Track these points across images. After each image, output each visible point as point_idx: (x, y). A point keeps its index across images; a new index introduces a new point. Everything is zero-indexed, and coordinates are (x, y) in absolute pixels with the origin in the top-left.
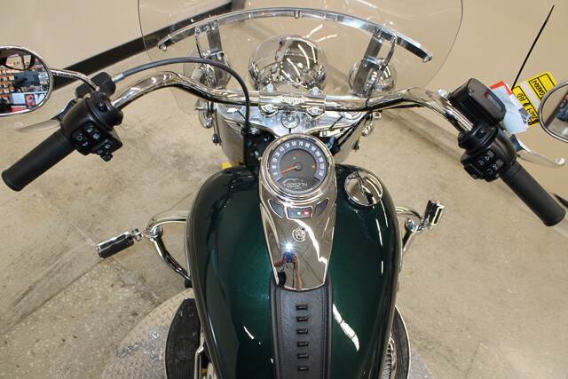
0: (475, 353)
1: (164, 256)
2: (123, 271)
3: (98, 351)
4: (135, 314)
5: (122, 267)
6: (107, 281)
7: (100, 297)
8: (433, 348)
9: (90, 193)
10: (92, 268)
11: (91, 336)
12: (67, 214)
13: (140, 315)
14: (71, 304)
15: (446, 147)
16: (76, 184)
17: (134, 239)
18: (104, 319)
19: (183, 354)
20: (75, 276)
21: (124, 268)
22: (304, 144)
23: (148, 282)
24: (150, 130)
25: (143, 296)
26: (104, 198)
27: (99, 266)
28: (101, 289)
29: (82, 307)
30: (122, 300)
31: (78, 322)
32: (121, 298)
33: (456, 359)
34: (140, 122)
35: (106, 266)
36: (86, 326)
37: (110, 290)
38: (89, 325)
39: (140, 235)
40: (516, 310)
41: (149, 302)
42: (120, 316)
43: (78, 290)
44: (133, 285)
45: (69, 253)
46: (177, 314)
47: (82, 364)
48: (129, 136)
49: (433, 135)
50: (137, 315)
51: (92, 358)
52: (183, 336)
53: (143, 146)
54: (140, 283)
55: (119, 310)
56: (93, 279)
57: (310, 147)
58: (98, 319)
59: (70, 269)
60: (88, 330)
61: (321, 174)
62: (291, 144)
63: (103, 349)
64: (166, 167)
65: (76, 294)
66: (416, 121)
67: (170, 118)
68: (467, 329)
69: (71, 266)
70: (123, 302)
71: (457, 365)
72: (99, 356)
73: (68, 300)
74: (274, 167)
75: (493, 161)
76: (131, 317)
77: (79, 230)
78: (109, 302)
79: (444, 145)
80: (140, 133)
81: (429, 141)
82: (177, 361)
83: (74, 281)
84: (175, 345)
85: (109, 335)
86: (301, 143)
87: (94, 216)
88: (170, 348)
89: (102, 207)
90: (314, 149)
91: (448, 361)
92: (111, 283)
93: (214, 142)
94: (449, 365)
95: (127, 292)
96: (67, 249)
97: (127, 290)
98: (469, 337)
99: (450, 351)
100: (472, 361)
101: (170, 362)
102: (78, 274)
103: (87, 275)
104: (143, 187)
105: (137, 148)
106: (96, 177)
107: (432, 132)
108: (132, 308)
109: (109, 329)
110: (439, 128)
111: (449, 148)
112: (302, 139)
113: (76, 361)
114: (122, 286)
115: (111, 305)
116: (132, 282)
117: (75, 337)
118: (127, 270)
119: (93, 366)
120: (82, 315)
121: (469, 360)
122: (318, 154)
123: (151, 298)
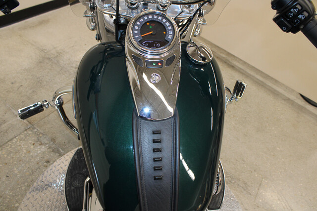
0: (260, 185)
1: (65, 120)
2: (41, 135)
3: (23, 185)
4: (48, 162)
5: (40, 133)
6: (30, 141)
7: (25, 151)
8: (235, 182)
9: (21, 88)
10: (21, 134)
11: (18, 176)
12: (6, 101)
13: (51, 162)
14: (6, 156)
15: (239, 68)
16: (12, 83)
17: (44, 107)
18: (27, 165)
19: (76, 183)
20: (9, 139)
21: (42, 134)
22: (158, 17)
23: (57, 142)
24: (61, 53)
25: (53, 151)
26: (30, 92)
27: (25, 132)
28: (27, 146)
29: (13, 158)
30: (40, 153)
31: (10, 167)
32: (40, 151)
33: (249, 188)
34: (55, 48)
35: (30, 132)
36: (15, 169)
37: (32, 147)
38: (17, 168)
39: (48, 104)
40: (283, 159)
41: (57, 154)
42: (38, 163)
43: (10, 147)
44: (47, 144)
45: (6, 124)
46: (74, 158)
47: (11, 193)
48: (47, 56)
49: (231, 61)
50: (49, 162)
51: (18, 189)
52: (77, 172)
53: (56, 62)
54: (51, 143)
55: (38, 159)
56: (20, 140)
57: (162, 19)
58: (24, 165)
59: (6, 134)
60: (17, 172)
61: (170, 37)
62: (148, 17)
63: (26, 184)
64: (70, 74)
65: (9, 149)
66: (221, 53)
67: (73, 46)
68: (255, 171)
69: (6, 132)
70: (40, 155)
71: (249, 192)
72: (23, 188)
73: (3, 153)
74: (136, 32)
75: (300, 12)
76: (45, 164)
77: (13, 110)
78: (31, 154)
79: (237, 66)
80: (54, 55)
81: (228, 64)
82: (72, 188)
83: (8, 141)
84: (72, 177)
85: (31, 175)
86: (156, 17)
87: (23, 102)
88: (68, 179)
89: (28, 97)
90: (164, 20)
91: (245, 190)
92: (33, 142)
93: (97, 39)
94: (245, 192)
95: (43, 149)
96: (5, 122)
97: (43, 147)
98: (256, 175)
99: (246, 184)
100: (259, 189)
101: (68, 189)
102: (11, 137)
103: (17, 138)
104: (55, 85)
105: (52, 63)
106: (26, 79)
107: (230, 59)
108: (46, 158)
109: (30, 171)
110: (234, 56)
111: (240, 69)
112: (156, 14)
113: (7, 192)
114: (40, 145)
115: (32, 156)
116: (47, 142)
117: (7, 177)
118: (43, 135)
119: (18, 195)
120: (13, 162)
121: (257, 189)
122: (168, 24)
123: (58, 151)
